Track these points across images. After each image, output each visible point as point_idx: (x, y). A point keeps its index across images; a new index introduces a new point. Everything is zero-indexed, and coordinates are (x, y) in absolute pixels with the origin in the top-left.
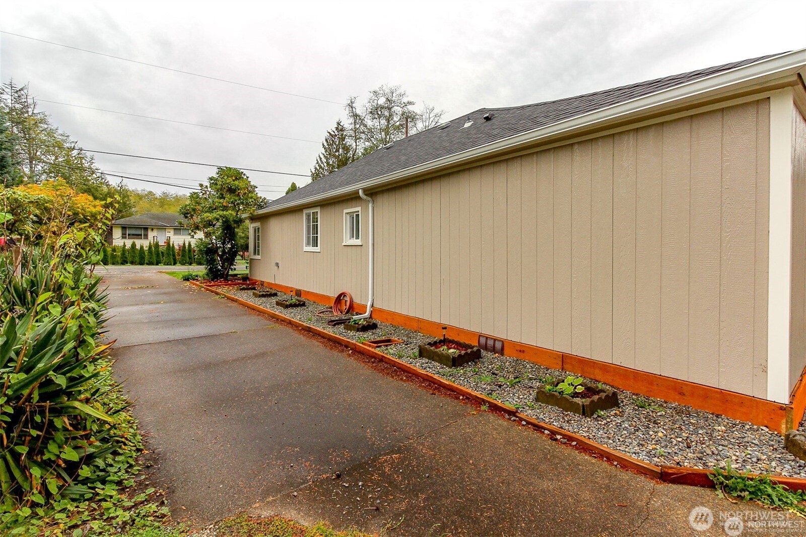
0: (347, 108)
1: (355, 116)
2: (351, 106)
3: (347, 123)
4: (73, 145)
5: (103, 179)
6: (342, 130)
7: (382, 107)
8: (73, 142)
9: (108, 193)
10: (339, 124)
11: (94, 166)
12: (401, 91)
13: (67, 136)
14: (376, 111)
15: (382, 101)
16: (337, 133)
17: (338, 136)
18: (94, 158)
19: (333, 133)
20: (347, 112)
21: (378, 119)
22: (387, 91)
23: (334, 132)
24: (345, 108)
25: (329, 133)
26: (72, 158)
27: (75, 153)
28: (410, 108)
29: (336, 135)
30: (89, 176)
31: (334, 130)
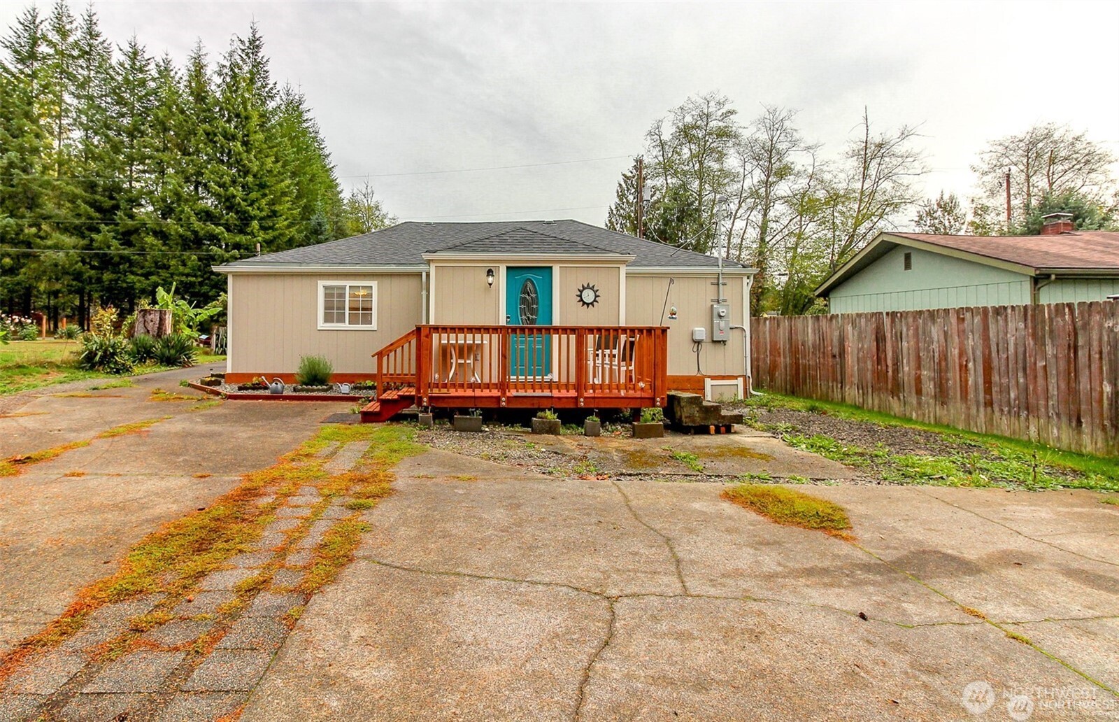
12: (720, 97)
14: (686, 133)
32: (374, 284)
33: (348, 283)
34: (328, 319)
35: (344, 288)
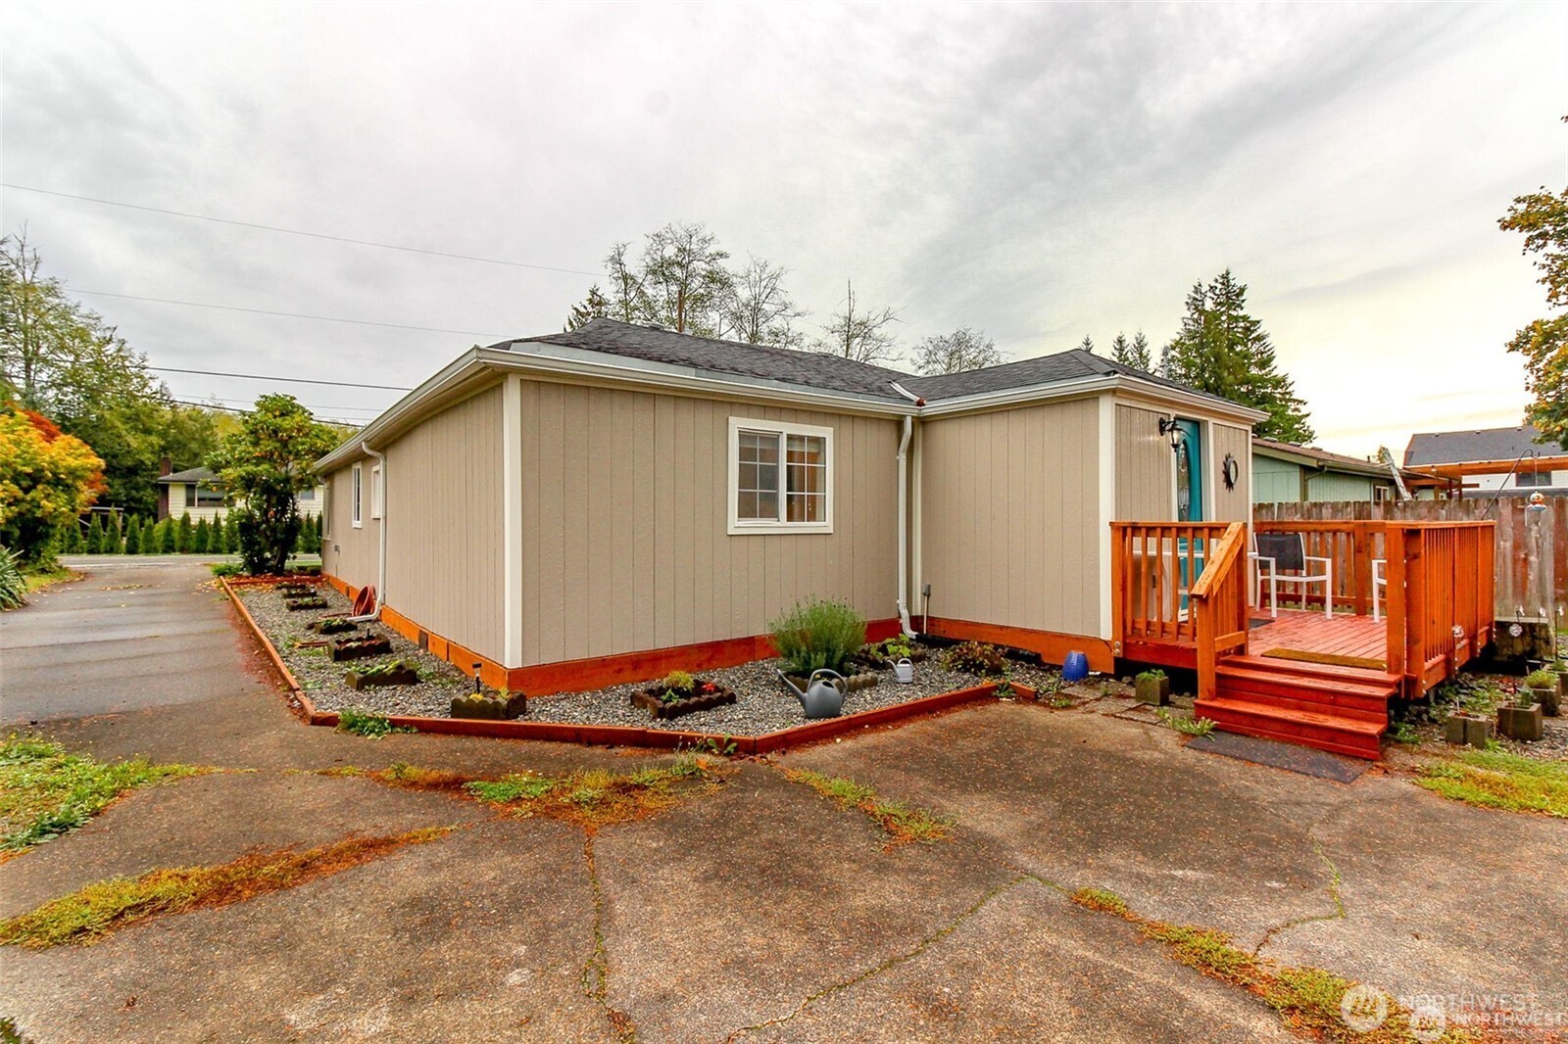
0: (610, 265)
1: (625, 278)
2: (617, 260)
3: (610, 292)
4: (108, 334)
5: (165, 395)
6: (600, 303)
7: (671, 264)
8: (109, 328)
9: (172, 422)
10: (593, 293)
11: (146, 373)
12: (706, 233)
13: (97, 319)
14: (661, 270)
15: (670, 252)
16: (590, 310)
17: (592, 314)
18: (147, 357)
19: (583, 310)
20: (610, 270)
21: (664, 284)
22: (681, 233)
23: (585, 307)
24: (604, 264)
25: (575, 309)
26: (106, 356)
27: (111, 349)
28: (721, 262)
29: (589, 314)
30: (138, 391)
31: (586, 303)
32: (826, 432)
33: (786, 428)
34: (747, 510)
35: (774, 439)
